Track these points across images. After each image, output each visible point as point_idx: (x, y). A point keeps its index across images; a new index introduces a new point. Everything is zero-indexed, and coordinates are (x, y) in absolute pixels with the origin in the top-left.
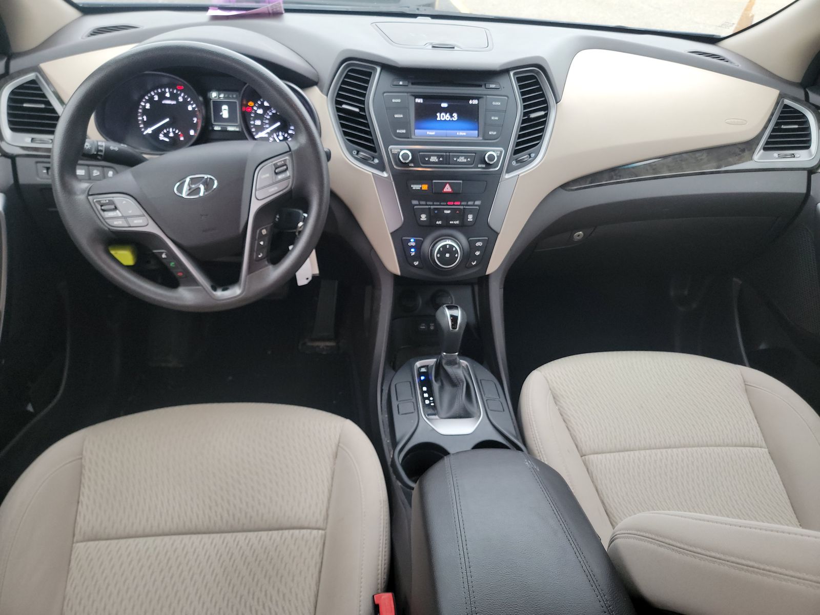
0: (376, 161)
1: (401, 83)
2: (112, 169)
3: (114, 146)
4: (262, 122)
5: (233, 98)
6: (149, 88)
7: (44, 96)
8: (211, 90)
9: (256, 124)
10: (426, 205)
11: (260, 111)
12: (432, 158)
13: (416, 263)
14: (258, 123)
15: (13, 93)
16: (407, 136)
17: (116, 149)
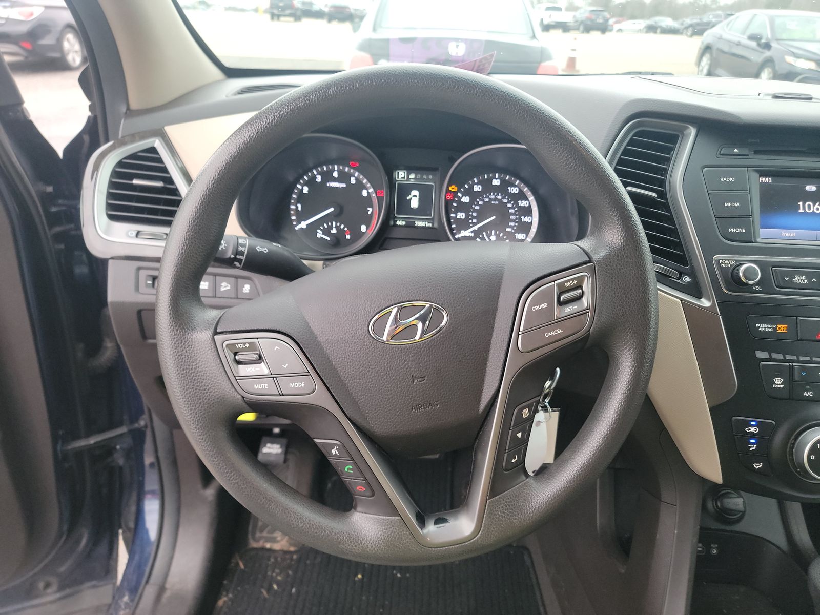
0: (687, 279)
1: (736, 151)
2: (250, 281)
3: (263, 247)
4: (467, 215)
5: (428, 180)
6: (311, 164)
7: (165, 170)
8: (398, 168)
9: (458, 217)
10: (785, 361)
11: (466, 199)
12: (797, 277)
13: (758, 466)
14: (461, 216)
15: (120, 164)
16: (748, 238)
17: (265, 250)
